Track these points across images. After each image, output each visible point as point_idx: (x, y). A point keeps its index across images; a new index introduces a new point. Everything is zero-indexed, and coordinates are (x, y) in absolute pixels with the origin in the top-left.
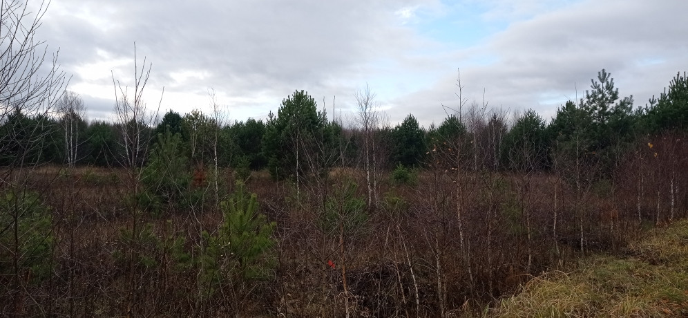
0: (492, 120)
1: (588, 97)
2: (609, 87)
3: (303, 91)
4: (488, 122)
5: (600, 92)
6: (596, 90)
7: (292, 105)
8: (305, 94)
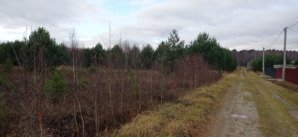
0: (134, 47)
1: (169, 40)
2: (176, 36)
3: (43, 28)
4: (132, 48)
5: (173, 38)
6: (172, 37)
7: (37, 34)
8: (44, 29)
